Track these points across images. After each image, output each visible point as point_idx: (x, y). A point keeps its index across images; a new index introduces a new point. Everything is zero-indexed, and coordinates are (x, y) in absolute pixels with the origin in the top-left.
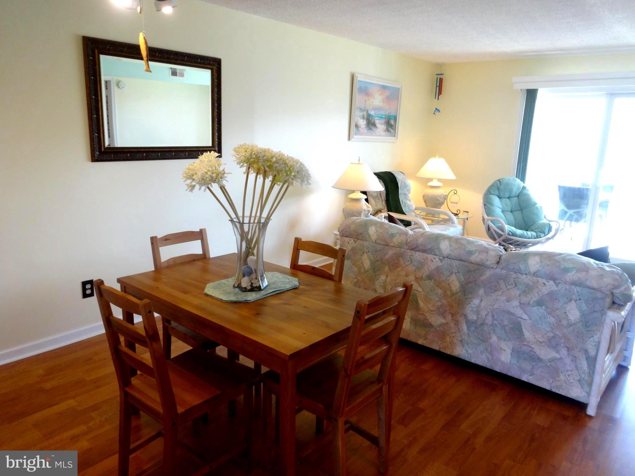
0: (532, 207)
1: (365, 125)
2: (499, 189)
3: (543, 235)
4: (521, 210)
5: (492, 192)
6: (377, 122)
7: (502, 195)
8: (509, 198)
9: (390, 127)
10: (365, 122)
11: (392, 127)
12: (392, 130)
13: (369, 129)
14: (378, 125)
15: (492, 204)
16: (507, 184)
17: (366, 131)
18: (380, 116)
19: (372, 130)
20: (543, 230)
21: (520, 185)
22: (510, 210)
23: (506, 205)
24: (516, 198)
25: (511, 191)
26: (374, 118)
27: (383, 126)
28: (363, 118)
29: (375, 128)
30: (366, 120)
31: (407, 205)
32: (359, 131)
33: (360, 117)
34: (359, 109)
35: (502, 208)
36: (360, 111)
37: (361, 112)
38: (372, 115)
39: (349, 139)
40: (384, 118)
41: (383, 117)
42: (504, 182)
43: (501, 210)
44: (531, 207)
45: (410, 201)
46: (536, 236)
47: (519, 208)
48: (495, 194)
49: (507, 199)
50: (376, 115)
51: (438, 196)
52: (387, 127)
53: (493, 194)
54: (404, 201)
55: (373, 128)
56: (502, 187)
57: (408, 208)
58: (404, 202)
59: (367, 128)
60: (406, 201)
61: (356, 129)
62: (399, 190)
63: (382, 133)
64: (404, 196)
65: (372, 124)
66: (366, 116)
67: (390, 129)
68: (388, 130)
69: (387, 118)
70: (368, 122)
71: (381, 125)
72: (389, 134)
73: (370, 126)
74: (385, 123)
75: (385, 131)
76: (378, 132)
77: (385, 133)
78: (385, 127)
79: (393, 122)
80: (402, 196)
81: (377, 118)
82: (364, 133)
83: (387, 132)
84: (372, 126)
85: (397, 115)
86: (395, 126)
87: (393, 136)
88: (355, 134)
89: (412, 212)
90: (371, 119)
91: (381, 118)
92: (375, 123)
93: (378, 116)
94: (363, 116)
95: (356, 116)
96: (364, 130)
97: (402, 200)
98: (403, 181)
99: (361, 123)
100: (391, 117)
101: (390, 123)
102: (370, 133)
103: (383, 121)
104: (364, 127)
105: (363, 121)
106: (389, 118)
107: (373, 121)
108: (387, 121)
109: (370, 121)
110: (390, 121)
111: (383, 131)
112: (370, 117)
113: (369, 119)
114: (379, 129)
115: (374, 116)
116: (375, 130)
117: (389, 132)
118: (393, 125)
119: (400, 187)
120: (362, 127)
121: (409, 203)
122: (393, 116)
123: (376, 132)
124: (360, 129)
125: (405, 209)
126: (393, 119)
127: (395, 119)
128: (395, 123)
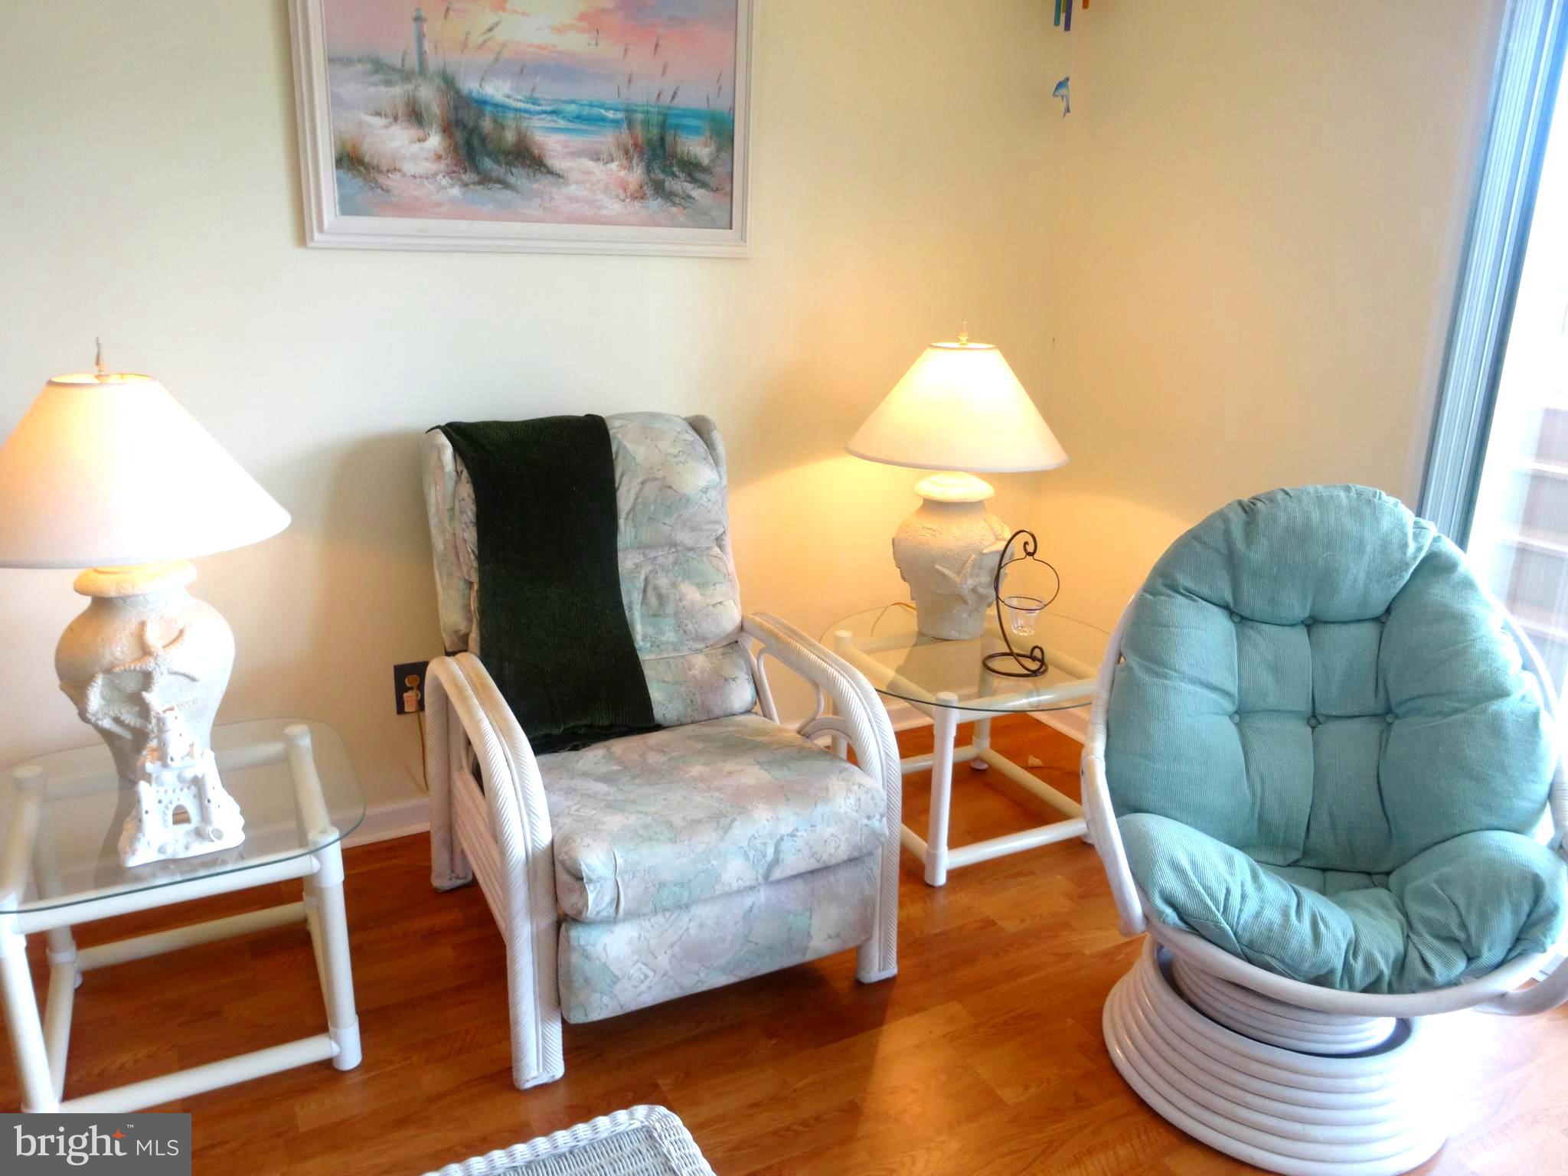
0: (1459, 717)
1: (439, 157)
2: (1232, 562)
3: (1461, 965)
4: (1386, 714)
5: (1184, 581)
6: (552, 143)
7: (1254, 601)
8: (1312, 624)
9: (680, 175)
10: (435, 141)
11: (699, 176)
12: (697, 193)
13: (480, 183)
14: (556, 163)
15: (1162, 664)
16: (1301, 535)
17: (456, 191)
18: (573, 108)
19: (505, 185)
20: (1463, 926)
21: (1404, 546)
22: (1305, 707)
23: (1277, 670)
24: (1368, 631)
25: (1325, 580)
27: (614, 166)
28: (415, 115)
29: (539, 176)
30: (447, 129)
31: (670, 610)
32: (387, 191)
33: (378, 114)
35: (1234, 690)
38: (496, 105)
39: (302, 238)
42: (1282, 517)
43: (1230, 707)
44: (1456, 711)
45: (702, 586)
46: (1385, 967)
47: (1369, 701)
48: (1205, 591)
49: (1300, 635)
50: (535, 102)
51: (945, 557)
52: (648, 170)
53: (1190, 594)
54: (663, 581)
55: (519, 177)
56: (1257, 555)
57: (679, 626)
58: (656, 588)
59: (465, 177)
60: (674, 585)
61: (356, 183)
62: (621, 522)
63: (613, 207)
64: (671, 558)
65: (506, 153)
66: (436, 110)
67: (679, 185)
68: (660, 189)
69: (646, 123)
70: (468, 144)
71: (591, 164)
72: (674, 209)
73: (488, 163)
74: (627, 152)
75: (634, 198)
76: (572, 199)
77: (637, 204)
78: (636, 176)
79: (699, 148)
80: (655, 558)
81: (547, 121)
82: (438, 205)
83: (655, 204)
84: (509, 164)
85: (732, 109)
86: (719, 170)
87: (713, 224)
88: (347, 207)
89: (701, 646)
90: (487, 125)
91: (587, 119)
92: (536, 152)
93: (553, 112)
94: (407, 105)
95: (336, 102)
96: (430, 186)
97: (646, 580)
98: (660, 474)
99: (396, 144)
100: (683, 116)
101: (679, 149)
102: (491, 206)
103: (606, 139)
104: (427, 167)
105: (413, 132)
106: (663, 126)
107: (510, 136)
108: (649, 142)
109: (483, 139)
110: (675, 143)
111: (617, 196)
112: (481, 114)
113: (471, 124)
114: (577, 183)
115: (519, 110)
116: (535, 186)
117: (677, 200)
118: (706, 162)
119: (633, 509)
120: (409, 168)
121: (691, 594)
122: (697, 115)
123: (551, 199)
124: (393, 181)
125: (650, 631)
126: (697, 131)
127: (723, 131)
128: (719, 150)
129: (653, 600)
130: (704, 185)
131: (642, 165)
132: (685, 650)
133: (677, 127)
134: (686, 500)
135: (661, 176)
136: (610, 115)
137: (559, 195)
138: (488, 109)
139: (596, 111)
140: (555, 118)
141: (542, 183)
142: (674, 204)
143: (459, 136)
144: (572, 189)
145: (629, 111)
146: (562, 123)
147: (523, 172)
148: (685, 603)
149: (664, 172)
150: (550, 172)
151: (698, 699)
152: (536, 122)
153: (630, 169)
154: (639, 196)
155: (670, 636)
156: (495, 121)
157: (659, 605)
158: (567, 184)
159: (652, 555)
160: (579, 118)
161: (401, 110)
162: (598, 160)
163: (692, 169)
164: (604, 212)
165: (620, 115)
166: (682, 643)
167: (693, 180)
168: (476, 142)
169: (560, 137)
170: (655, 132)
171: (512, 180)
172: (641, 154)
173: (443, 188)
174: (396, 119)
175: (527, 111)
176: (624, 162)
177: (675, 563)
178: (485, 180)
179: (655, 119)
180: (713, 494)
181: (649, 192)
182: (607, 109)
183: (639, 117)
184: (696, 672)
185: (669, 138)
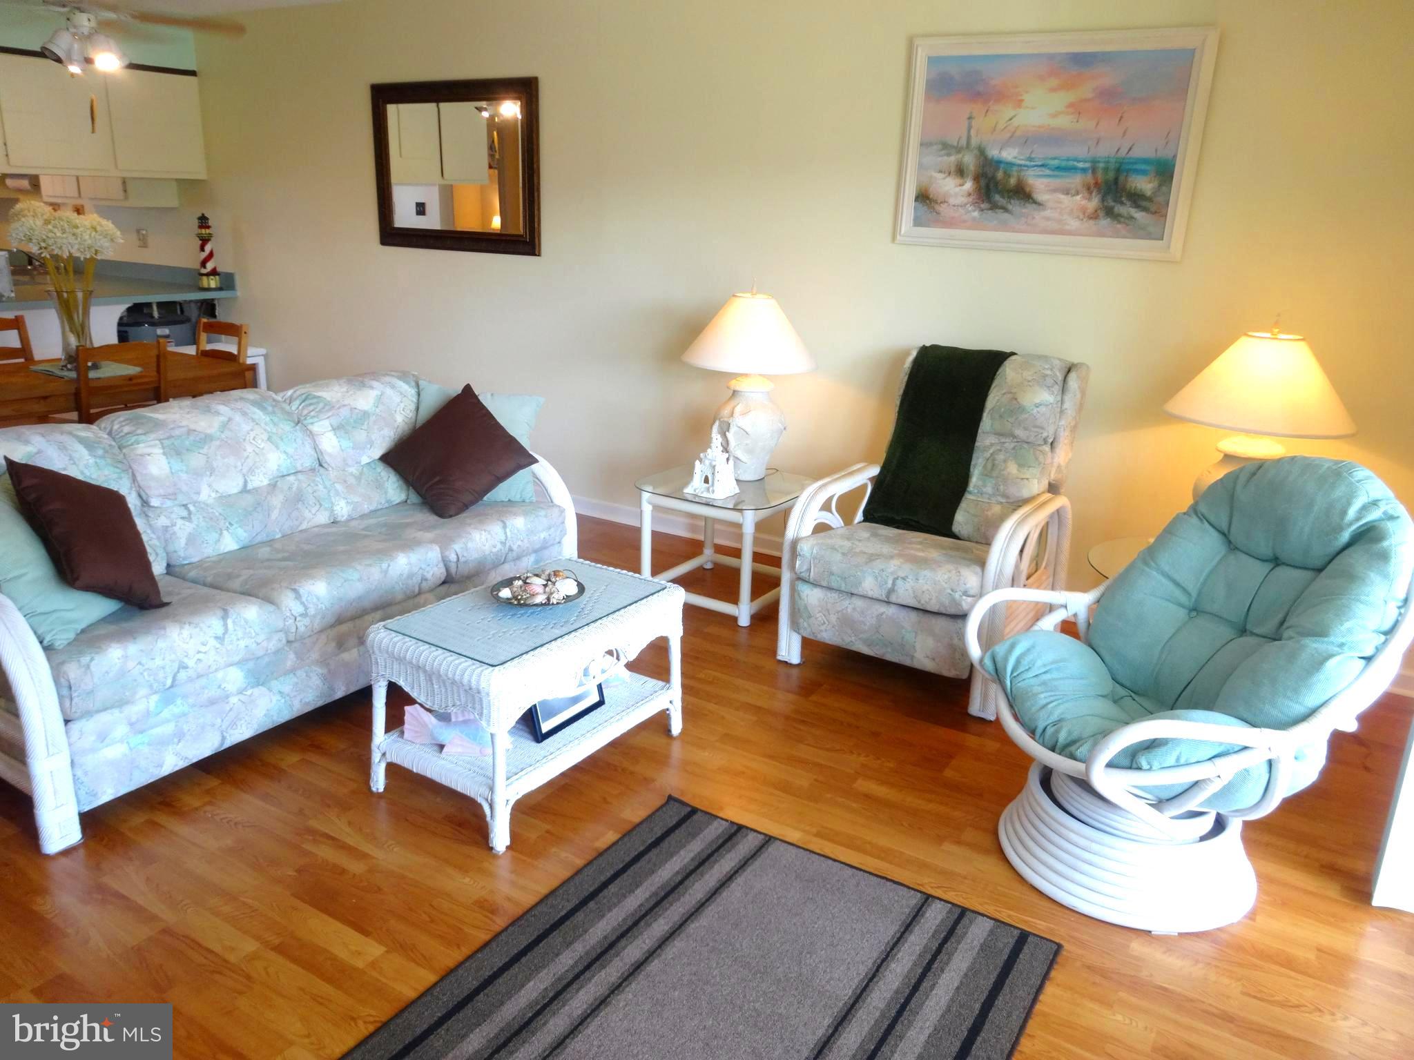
1: (970, 195)
5: (1203, 506)
6: (1039, 184)
7: (1237, 535)
9: (1128, 203)
10: (969, 185)
11: (1143, 204)
12: (1139, 215)
13: (991, 209)
14: (1040, 196)
17: (976, 214)
18: (1056, 162)
19: (1005, 210)
22: (1236, 619)
23: (1231, 587)
26: (1020, 171)
27: (1078, 198)
28: (960, 172)
29: (1027, 205)
30: (977, 179)
32: (938, 213)
33: (940, 172)
34: (940, 146)
36: (943, 152)
37: (949, 155)
39: (894, 239)
40: (1084, 170)
41: (1075, 169)
43: (1186, 602)
47: (1273, 624)
50: (1030, 159)
52: (1103, 200)
54: (1001, 457)
55: (1015, 206)
57: (996, 485)
59: (983, 206)
60: (1005, 461)
61: (923, 209)
62: (985, 415)
63: (1074, 224)
64: (1013, 445)
65: (1009, 191)
66: (972, 168)
67: (1126, 209)
68: (1110, 213)
69: (1106, 170)
70: (988, 186)
71: (1062, 197)
72: (1119, 226)
73: (997, 197)
74: (1089, 189)
75: (1090, 218)
76: (1048, 219)
77: (1092, 222)
78: (1094, 203)
79: (1144, 184)
80: (1004, 443)
81: (1038, 171)
82: (965, 221)
83: (1105, 222)
84: (1009, 197)
85: (1175, 157)
86: (1160, 199)
87: (1149, 236)
88: (918, 222)
89: (1004, 501)
90: (1000, 175)
91: (1065, 169)
92: (1028, 190)
93: (1042, 166)
94: (957, 165)
95: (921, 167)
96: (961, 211)
97: (992, 454)
98: (1014, 390)
99: (946, 188)
100: (1135, 163)
101: (1128, 187)
102: (995, 222)
103: (1076, 180)
104: (963, 200)
105: (959, 181)
106: (1118, 171)
107: (1013, 181)
108: (1106, 182)
109: (996, 184)
110: (1126, 181)
111: (1078, 217)
112: (997, 169)
113: (990, 175)
114: (1051, 209)
115: (1021, 165)
116: (1024, 211)
117: (1122, 220)
118: (1149, 193)
119: (993, 409)
120: (952, 201)
121: (1012, 468)
122: (1146, 161)
123: (1034, 218)
124: (942, 209)
125: (980, 483)
126: (1144, 172)
127: (1165, 172)
128: (1160, 186)
129: (989, 466)
130: (1145, 209)
131: (1099, 196)
132: (993, 500)
133: (1128, 171)
134: (1022, 409)
135: (1112, 204)
136: (1081, 165)
137: (1039, 216)
138: (1002, 166)
139: (1071, 163)
140: (1043, 169)
141: (1029, 209)
142: (1119, 222)
143: (983, 182)
144: (1047, 213)
145: (1094, 162)
146: (1048, 172)
147: (1017, 202)
148: (1005, 472)
149: (1115, 201)
150: (1035, 202)
151: (983, 529)
152: (1031, 172)
153: (1090, 199)
154: (1094, 216)
155: (989, 489)
156: (1005, 172)
157: (992, 469)
158: (1044, 210)
159: (1003, 440)
160: (1058, 168)
161: (953, 169)
162: (1068, 194)
163: (1137, 199)
164: (1067, 227)
165: (1087, 165)
166: (994, 495)
167: (1137, 206)
168: (992, 186)
169: (1045, 180)
170: (1111, 175)
171: (1010, 207)
172: (1099, 191)
173: (969, 212)
174: (950, 173)
175: (1025, 166)
176: (1086, 194)
177: (1014, 448)
178: (994, 207)
179: (1112, 166)
180: (1043, 409)
181: (1101, 214)
182: (1079, 161)
183: (1101, 165)
184: (989, 513)
185: (1122, 178)
